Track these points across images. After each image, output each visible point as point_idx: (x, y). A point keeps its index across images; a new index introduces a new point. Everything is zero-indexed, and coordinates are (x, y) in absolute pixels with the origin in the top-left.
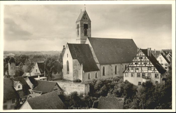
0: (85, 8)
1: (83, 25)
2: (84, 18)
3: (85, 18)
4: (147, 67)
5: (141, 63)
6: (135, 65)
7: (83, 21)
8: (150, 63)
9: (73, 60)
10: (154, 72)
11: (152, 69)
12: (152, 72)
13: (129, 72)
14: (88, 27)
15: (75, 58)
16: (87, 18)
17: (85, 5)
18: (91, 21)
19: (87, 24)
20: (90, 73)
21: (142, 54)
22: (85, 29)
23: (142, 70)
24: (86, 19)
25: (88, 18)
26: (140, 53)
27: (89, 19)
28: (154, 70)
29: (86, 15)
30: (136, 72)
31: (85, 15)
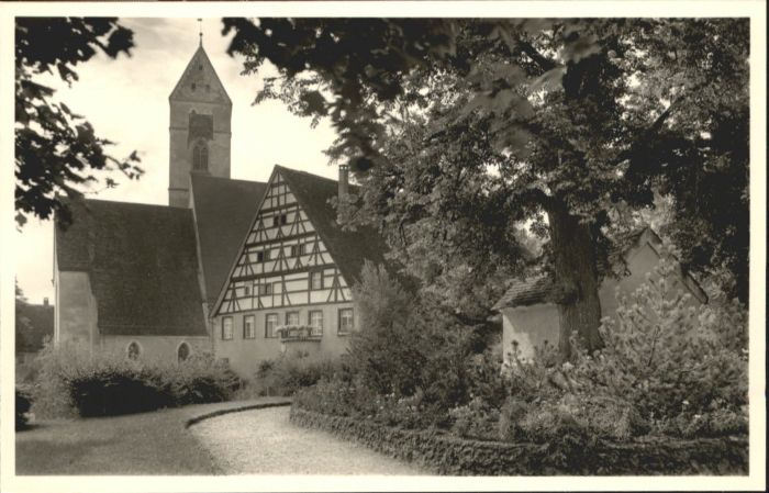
0: (201, 34)
1: (187, 121)
2: (193, 87)
3: (200, 86)
4: (306, 275)
5: (282, 252)
6: (258, 269)
7: (188, 100)
8: (316, 247)
9: (65, 274)
10: (336, 302)
11: (329, 282)
12: (328, 303)
13: (234, 312)
14: (215, 128)
15: (78, 266)
16: (208, 87)
17: (200, 20)
18: (231, 104)
19: (211, 113)
20: (138, 343)
21: (286, 193)
22: (193, 143)
23: (285, 293)
24: (203, 90)
25: (213, 87)
26: (275, 191)
27: (219, 92)
28: (336, 286)
29: (205, 69)
30: (264, 309)
31: (201, 68)
